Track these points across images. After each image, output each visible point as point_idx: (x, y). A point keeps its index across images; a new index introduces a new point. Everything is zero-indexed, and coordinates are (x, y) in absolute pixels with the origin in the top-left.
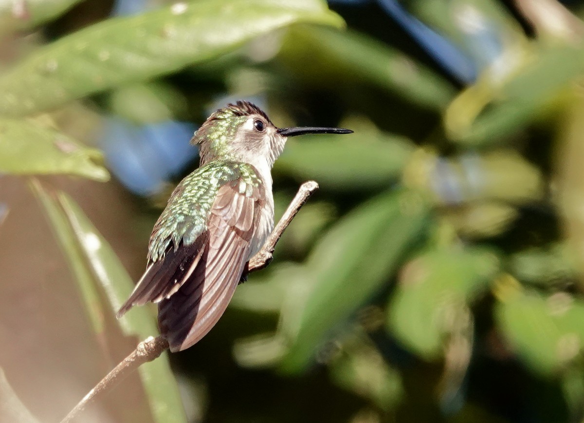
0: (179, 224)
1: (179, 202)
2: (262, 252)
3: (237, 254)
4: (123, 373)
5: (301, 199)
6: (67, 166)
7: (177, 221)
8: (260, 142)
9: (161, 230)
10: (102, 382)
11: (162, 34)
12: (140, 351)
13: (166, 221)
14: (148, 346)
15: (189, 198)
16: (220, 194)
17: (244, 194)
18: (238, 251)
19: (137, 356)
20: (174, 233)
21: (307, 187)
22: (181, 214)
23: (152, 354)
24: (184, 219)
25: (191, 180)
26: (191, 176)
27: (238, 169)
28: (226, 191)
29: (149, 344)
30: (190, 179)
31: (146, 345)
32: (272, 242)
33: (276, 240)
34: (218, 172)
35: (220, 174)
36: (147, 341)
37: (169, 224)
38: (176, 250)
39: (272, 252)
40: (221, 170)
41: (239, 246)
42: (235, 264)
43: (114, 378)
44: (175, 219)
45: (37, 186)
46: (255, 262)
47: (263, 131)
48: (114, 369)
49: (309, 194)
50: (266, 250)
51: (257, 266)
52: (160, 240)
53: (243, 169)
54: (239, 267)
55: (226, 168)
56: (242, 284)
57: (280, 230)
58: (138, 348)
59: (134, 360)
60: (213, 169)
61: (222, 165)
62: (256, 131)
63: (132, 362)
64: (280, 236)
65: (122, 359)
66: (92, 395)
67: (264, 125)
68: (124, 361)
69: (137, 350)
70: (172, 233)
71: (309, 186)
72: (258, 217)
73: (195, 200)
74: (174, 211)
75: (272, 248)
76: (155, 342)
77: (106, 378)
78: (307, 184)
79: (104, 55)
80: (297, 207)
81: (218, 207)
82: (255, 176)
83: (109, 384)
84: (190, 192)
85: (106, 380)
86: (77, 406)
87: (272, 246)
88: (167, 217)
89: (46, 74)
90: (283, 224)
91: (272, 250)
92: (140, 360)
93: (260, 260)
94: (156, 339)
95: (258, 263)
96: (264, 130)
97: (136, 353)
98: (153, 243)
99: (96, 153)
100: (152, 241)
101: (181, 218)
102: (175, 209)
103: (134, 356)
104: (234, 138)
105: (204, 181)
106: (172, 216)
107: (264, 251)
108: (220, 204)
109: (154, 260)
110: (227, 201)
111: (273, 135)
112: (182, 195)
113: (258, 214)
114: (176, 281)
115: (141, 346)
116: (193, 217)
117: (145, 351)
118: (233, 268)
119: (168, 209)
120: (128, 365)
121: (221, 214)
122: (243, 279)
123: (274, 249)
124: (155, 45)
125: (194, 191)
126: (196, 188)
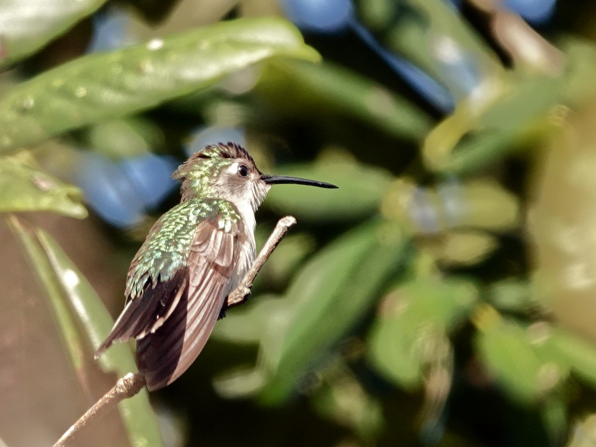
0: (156, 260)
1: (156, 238)
2: (241, 288)
3: (216, 290)
4: (103, 409)
5: (279, 234)
6: (45, 203)
7: (154, 257)
8: (242, 187)
9: (138, 267)
10: (82, 418)
11: (139, 71)
12: (119, 388)
13: (143, 258)
14: (128, 382)
15: (166, 234)
16: (199, 230)
17: (223, 230)
18: (217, 288)
19: (116, 392)
20: (151, 270)
21: (284, 222)
22: (158, 250)
23: (132, 391)
24: (162, 255)
25: (169, 217)
26: (170, 213)
27: (217, 206)
28: (204, 227)
29: (128, 381)
30: (169, 215)
31: (125, 382)
32: (250, 278)
33: (254, 276)
34: (196, 209)
35: (199, 211)
36: (126, 377)
37: (147, 260)
38: (154, 287)
39: (250, 288)
40: (199, 207)
41: (218, 283)
42: (214, 301)
43: (94, 415)
44: (152, 255)
45: (15, 223)
46: (234, 298)
47: (246, 177)
48: (94, 406)
49: (287, 230)
50: (245, 286)
51: (235, 302)
52: (137, 276)
53: (222, 206)
54: (217, 304)
55: (205, 205)
56: (221, 320)
57: (258, 265)
58: (118, 385)
59: (113, 397)
60: (192, 205)
61: (201, 202)
62: (239, 177)
63: (112, 399)
64: (258, 272)
65: (101, 396)
66: (72, 432)
67: (249, 171)
68: (104, 398)
69: (117, 387)
70: (150, 268)
71: (286, 222)
72: (237, 253)
73: (172, 236)
74: (151, 247)
75: (250, 284)
76: (134, 379)
77: (86, 414)
78: (284, 219)
79: (81, 92)
80: (274, 243)
81: (197, 243)
82: (233, 212)
83: (89, 421)
84: (167, 227)
85: (85, 417)
86: (57, 443)
87: (250, 282)
88: (144, 253)
89: (24, 111)
90: (261, 259)
91: (250, 286)
92: (120, 397)
93: (238, 296)
94: (135, 375)
95: (236, 299)
96: (248, 175)
97: (116, 389)
98: (131, 280)
99: (74, 190)
100: (129, 277)
101: (159, 255)
102: (152, 244)
103: (113, 393)
104: (217, 180)
105: (182, 216)
106: (149, 252)
107: (242, 286)
108: (198, 240)
109: (133, 297)
110: (206, 237)
111: (256, 181)
112: (159, 231)
113: (237, 250)
114: (158, 317)
115: (121, 382)
116: (170, 254)
117: (124, 387)
118: (212, 304)
119: (146, 245)
120: (108, 402)
121: (199, 250)
122: (222, 315)
123: (252, 285)
124: (131, 81)
125: (171, 227)
126: (174, 223)
